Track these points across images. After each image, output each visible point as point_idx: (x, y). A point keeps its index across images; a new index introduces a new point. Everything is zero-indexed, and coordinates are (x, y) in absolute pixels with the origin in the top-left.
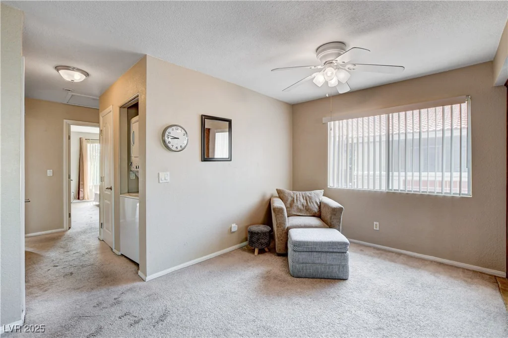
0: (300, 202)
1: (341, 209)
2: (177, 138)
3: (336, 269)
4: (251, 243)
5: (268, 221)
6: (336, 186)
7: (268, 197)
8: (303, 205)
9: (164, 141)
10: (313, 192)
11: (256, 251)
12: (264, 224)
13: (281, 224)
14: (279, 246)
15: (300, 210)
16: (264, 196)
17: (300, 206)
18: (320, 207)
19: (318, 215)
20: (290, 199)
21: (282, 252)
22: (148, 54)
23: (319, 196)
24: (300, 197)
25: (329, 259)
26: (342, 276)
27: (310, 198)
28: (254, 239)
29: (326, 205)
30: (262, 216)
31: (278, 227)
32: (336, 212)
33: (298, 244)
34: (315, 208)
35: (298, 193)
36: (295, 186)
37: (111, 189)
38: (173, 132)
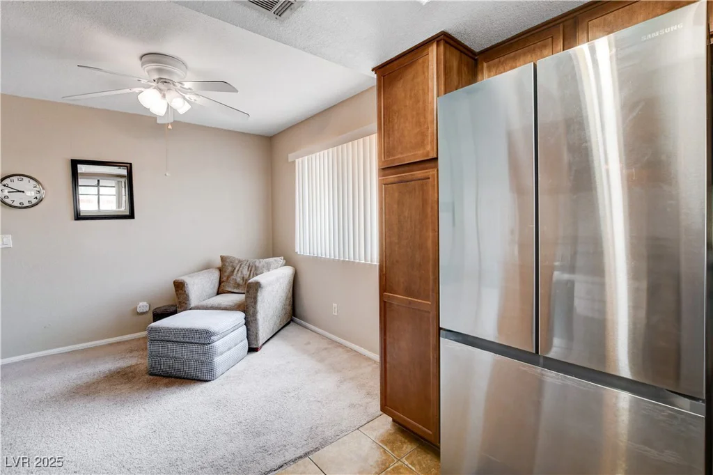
0: (242, 274)
2: (20, 191)
8: (243, 278)
32: (250, 288)
38: (13, 183)
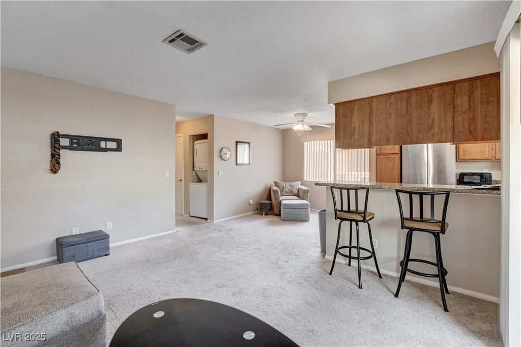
0: (287, 188)
1: (308, 190)
2: (226, 154)
3: (303, 216)
4: (261, 209)
5: (269, 198)
6: (308, 180)
7: (269, 186)
8: (289, 190)
9: (221, 155)
10: (294, 183)
11: (264, 213)
12: (267, 200)
13: (277, 199)
14: (276, 210)
15: (288, 193)
16: (267, 185)
17: (287, 191)
18: (298, 191)
19: (298, 195)
20: (282, 186)
21: (278, 213)
22: (215, 114)
23: (298, 185)
24: (287, 186)
25: (300, 212)
26: (306, 219)
27: (293, 186)
28: (263, 207)
29: (301, 189)
30: (266, 196)
31: (275, 200)
32: (306, 192)
33: (285, 205)
34: (296, 192)
35: (286, 183)
36: (284, 179)
37: (181, 181)
38: (225, 150)
